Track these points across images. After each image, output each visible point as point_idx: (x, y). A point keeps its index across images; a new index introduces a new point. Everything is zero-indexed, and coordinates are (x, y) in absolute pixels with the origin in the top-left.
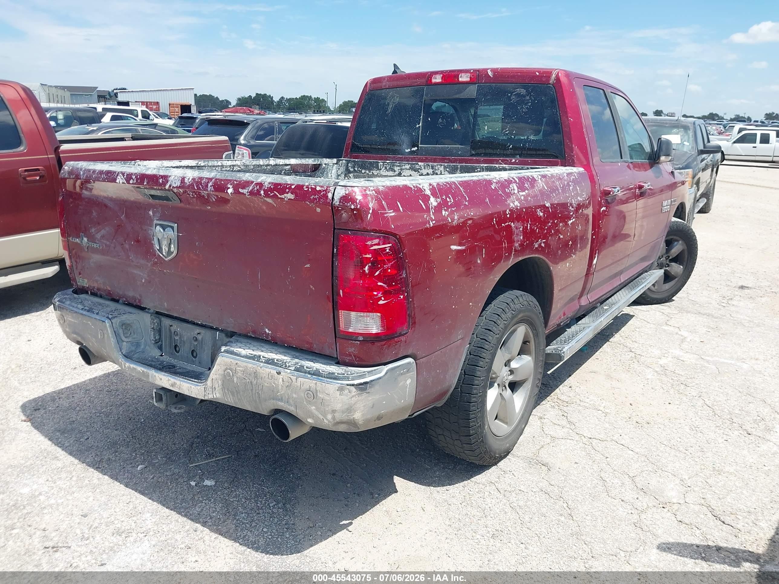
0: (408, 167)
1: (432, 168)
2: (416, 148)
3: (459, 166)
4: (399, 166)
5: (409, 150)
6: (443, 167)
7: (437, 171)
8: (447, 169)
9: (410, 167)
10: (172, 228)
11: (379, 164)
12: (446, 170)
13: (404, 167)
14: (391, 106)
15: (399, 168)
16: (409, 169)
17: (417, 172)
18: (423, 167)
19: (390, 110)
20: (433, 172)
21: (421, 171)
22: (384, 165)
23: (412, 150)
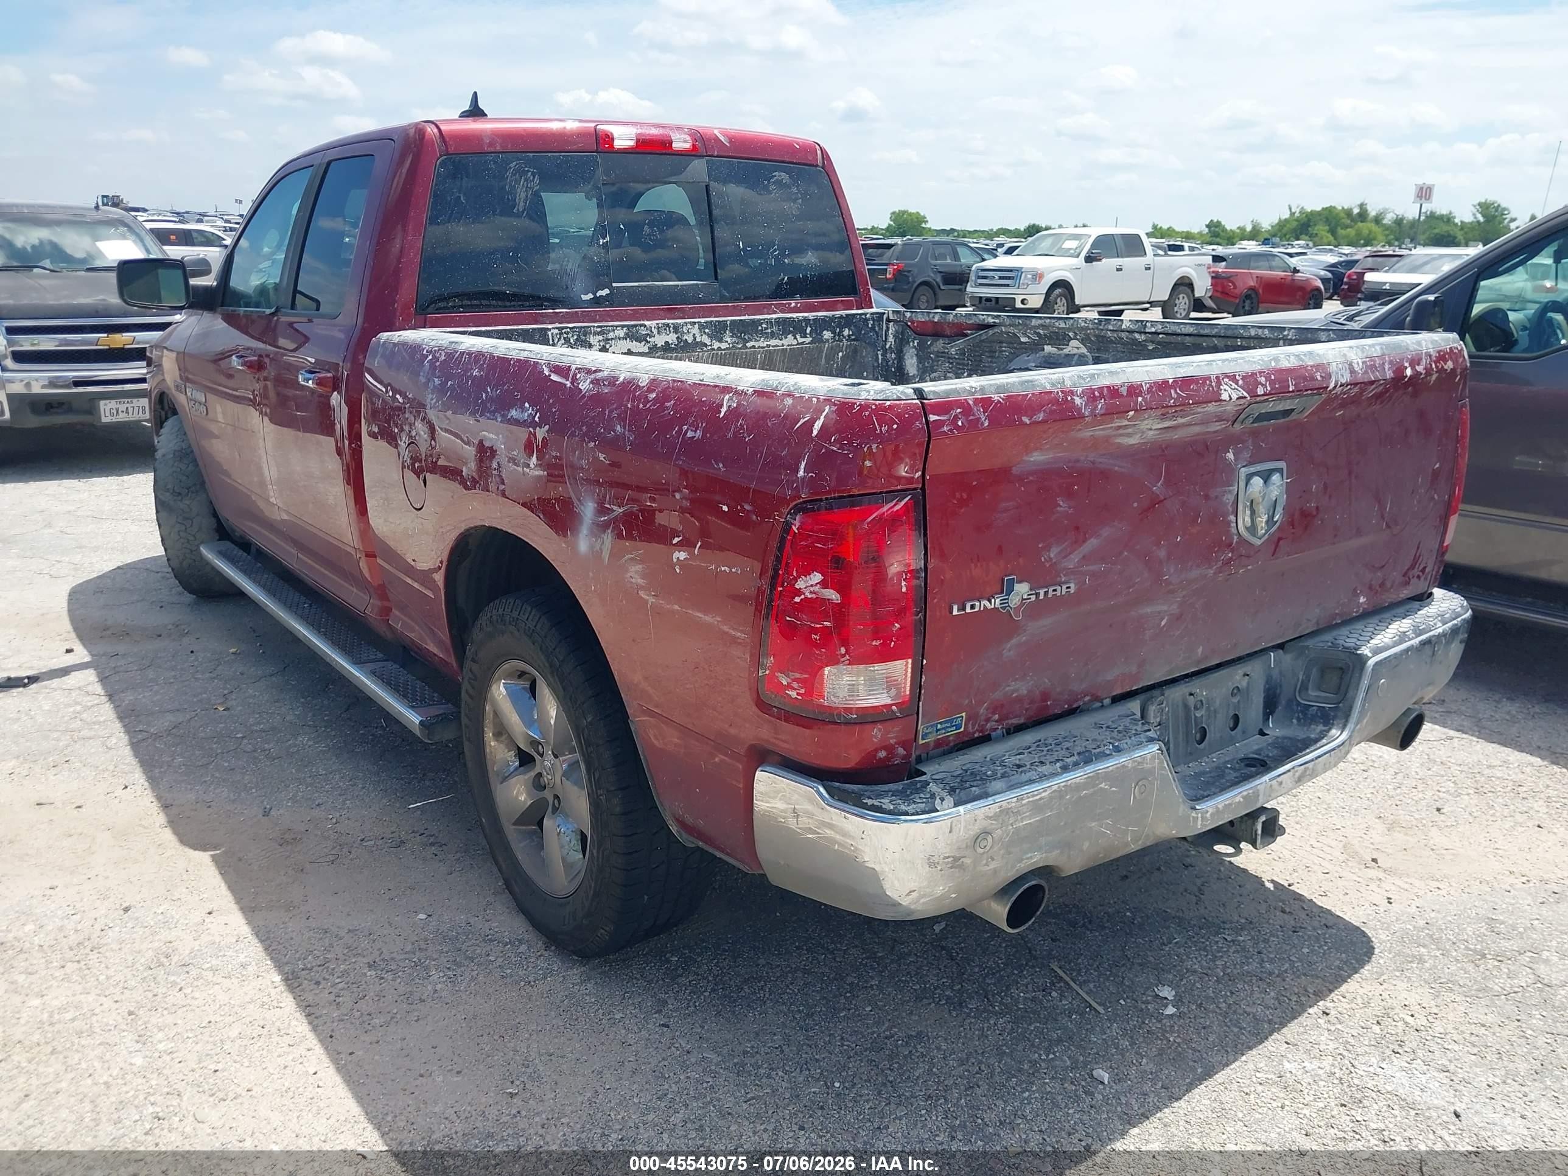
0: (621, 333)
1: (676, 332)
2: (606, 291)
3: (728, 323)
4: (599, 334)
5: (591, 296)
6: (697, 326)
7: (685, 337)
8: (707, 331)
9: (626, 334)
10: (1280, 471)
11: (549, 333)
12: (705, 333)
13: (611, 334)
14: (523, 195)
15: (601, 338)
16: (623, 338)
17: (643, 343)
18: (655, 331)
19: (522, 204)
20: (678, 338)
21: (652, 340)
22: (561, 334)
23: (598, 294)
